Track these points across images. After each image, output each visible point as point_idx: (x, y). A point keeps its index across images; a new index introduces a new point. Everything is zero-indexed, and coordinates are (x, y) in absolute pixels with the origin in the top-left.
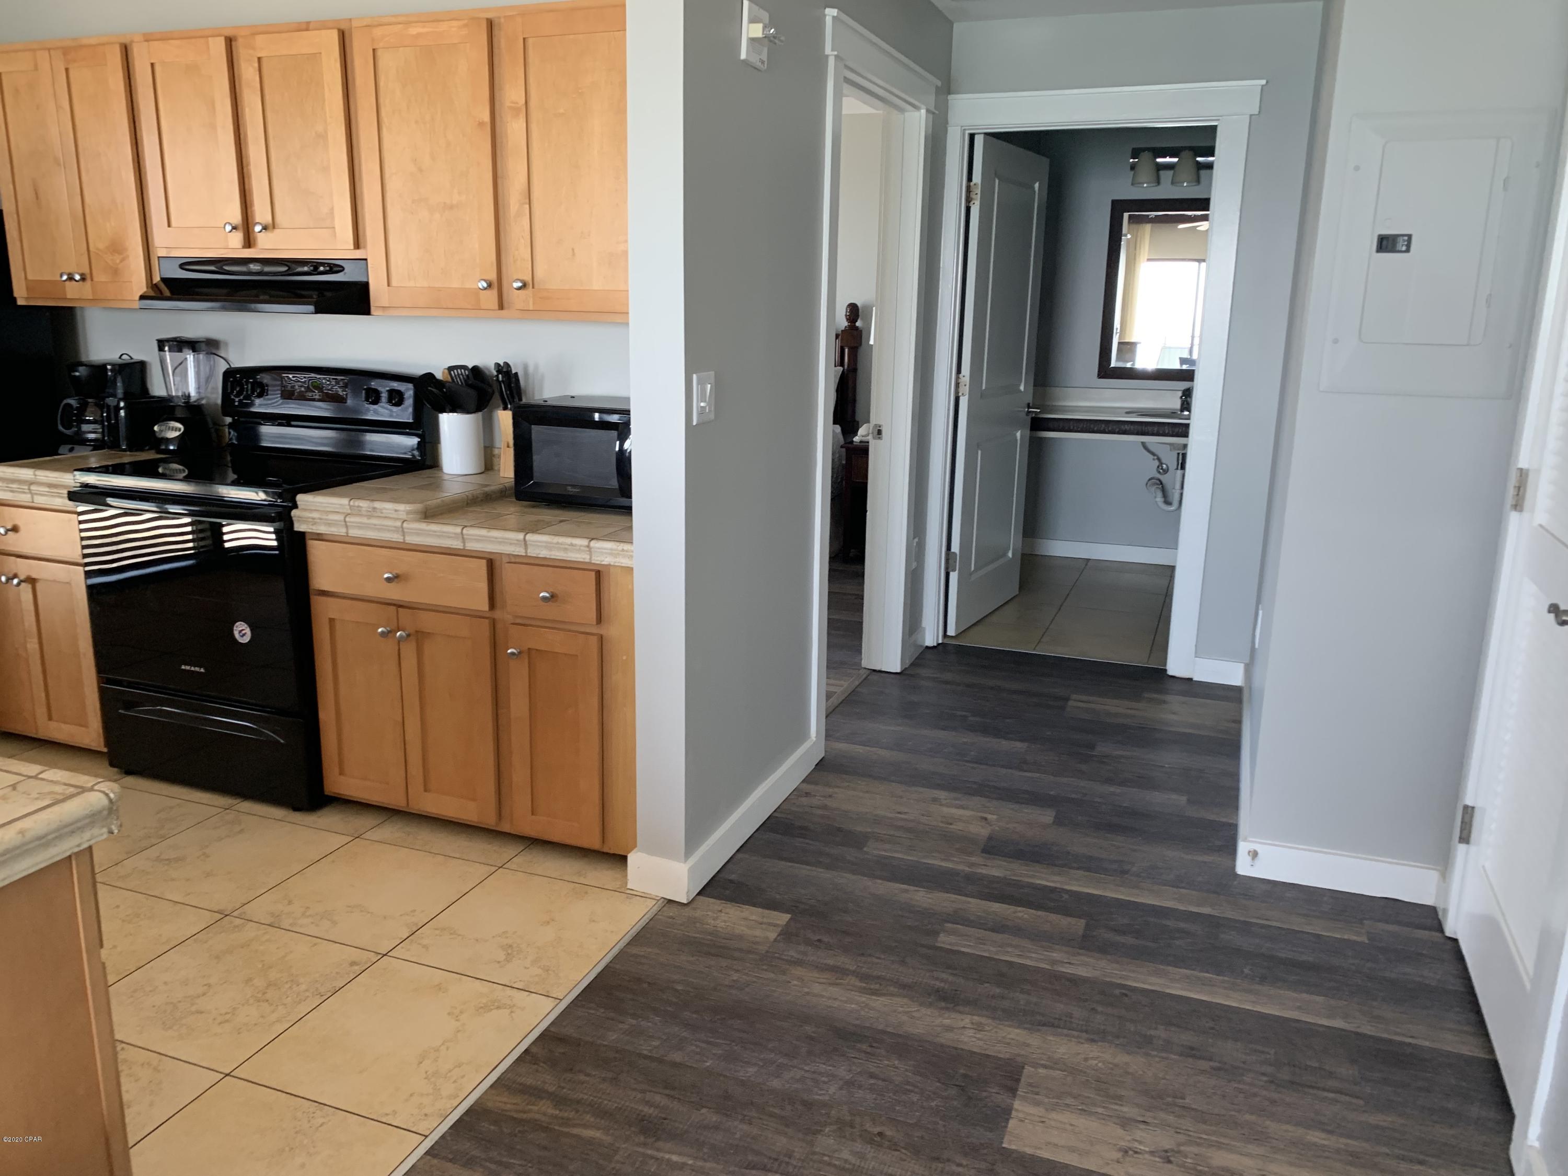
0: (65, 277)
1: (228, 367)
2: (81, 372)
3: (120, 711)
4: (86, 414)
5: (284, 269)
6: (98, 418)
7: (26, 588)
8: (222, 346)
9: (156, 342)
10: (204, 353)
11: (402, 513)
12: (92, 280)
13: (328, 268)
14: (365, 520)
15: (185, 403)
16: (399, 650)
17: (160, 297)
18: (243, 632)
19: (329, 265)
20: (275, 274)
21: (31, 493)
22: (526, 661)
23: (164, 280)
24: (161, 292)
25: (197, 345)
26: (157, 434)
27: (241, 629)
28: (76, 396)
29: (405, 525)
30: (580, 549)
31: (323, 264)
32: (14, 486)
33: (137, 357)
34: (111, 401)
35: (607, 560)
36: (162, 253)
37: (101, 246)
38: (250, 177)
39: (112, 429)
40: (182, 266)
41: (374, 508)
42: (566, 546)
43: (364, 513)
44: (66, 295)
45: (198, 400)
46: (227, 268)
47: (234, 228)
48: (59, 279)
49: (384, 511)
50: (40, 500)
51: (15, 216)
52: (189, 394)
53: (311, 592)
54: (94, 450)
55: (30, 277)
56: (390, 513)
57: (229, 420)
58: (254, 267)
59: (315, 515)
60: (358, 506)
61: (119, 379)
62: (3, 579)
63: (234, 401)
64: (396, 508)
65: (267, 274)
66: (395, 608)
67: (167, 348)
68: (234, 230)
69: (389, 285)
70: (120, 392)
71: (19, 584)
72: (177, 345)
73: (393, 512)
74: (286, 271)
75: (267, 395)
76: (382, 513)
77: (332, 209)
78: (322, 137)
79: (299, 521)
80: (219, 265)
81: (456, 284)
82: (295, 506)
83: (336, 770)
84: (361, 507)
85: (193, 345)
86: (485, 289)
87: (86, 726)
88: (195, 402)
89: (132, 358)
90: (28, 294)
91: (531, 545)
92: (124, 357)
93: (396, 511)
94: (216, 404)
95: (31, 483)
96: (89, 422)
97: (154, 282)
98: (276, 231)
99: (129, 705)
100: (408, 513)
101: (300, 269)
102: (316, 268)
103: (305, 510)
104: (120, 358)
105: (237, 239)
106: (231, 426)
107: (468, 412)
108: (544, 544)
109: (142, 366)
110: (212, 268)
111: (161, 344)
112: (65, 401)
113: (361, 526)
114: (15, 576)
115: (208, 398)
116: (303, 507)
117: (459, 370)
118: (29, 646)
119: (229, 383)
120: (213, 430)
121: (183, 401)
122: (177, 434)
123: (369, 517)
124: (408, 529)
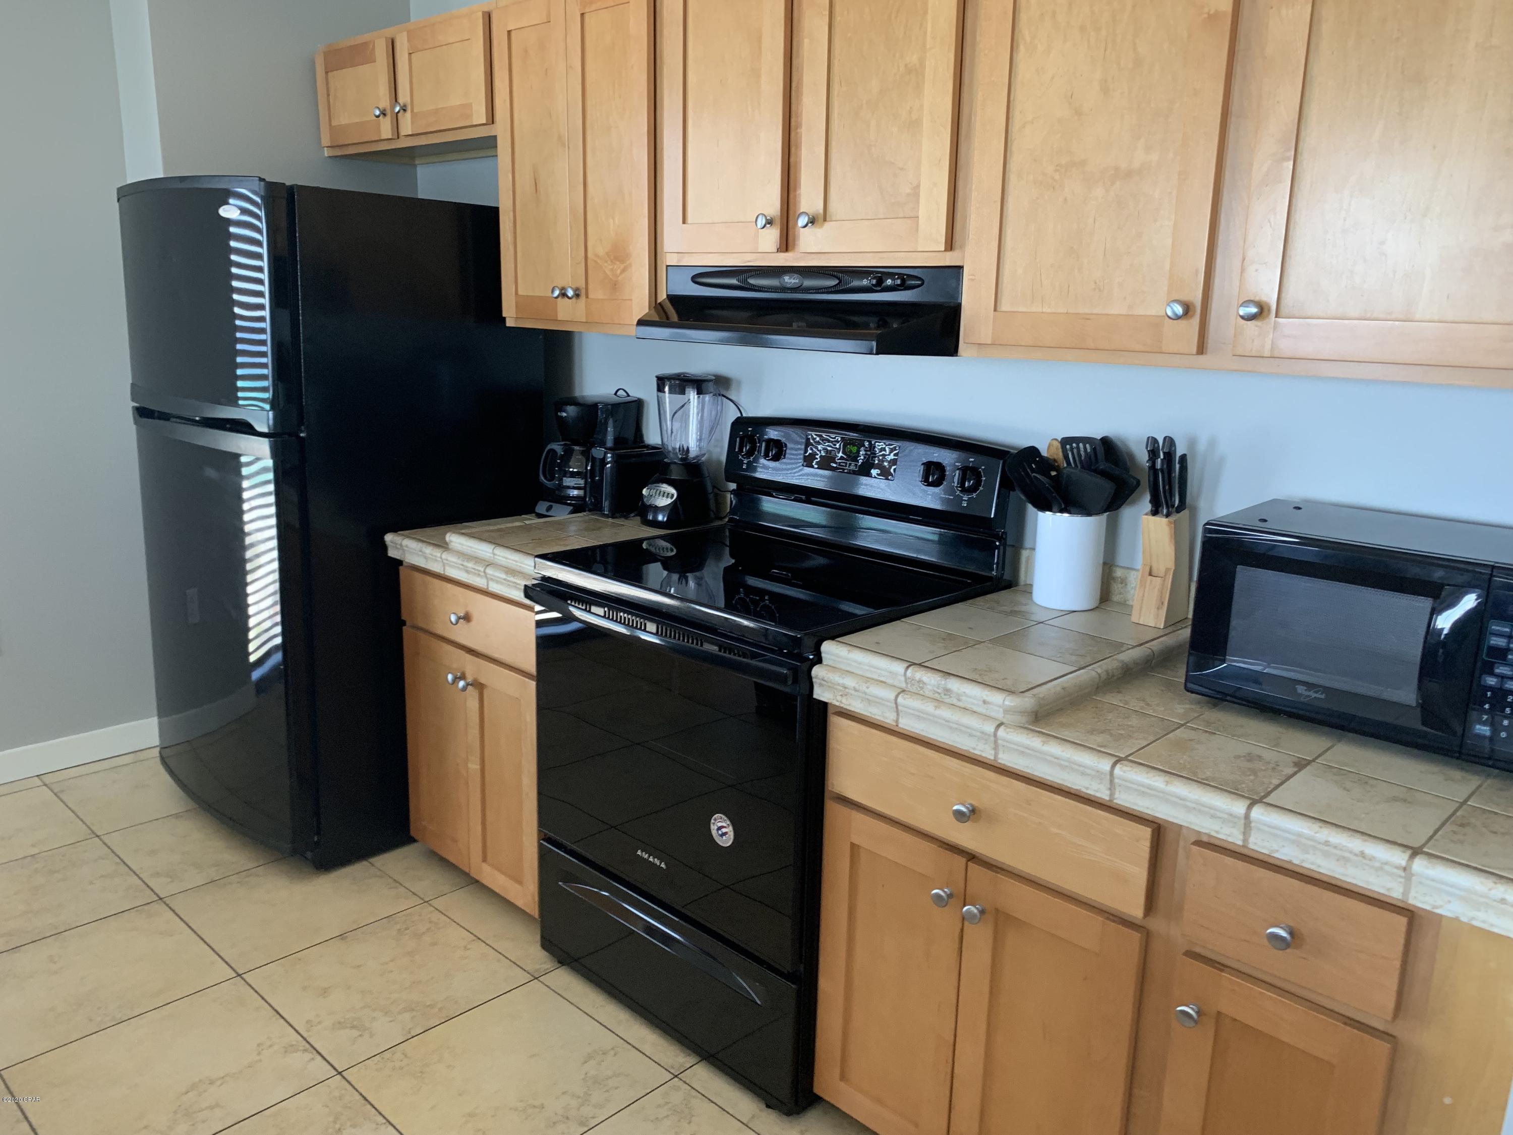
0: (557, 293)
1: (739, 415)
2: (570, 412)
3: (560, 883)
4: (571, 464)
5: (833, 282)
6: (582, 470)
7: (472, 692)
8: (734, 386)
9: (655, 379)
10: (712, 394)
11: (995, 708)
12: (587, 297)
13: (899, 282)
14: (929, 708)
15: (682, 459)
16: (962, 930)
17: (664, 323)
18: (724, 830)
19: (901, 276)
20: (819, 290)
21: (487, 578)
22: (1211, 1034)
23: (674, 299)
24: (668, 318)
25: (704, 385)
26: (645, 500)
27: (720, 824)
28: (563, 441)
29: (1001, 732)
30: (1381, 869)
31: (891, 275)
32: (470, 565)
33: (635, 393)
34: (598, 452)
35: (1449, 908)
36: (671, 260)
37: (601, 251)
38: (798, 147)
39: (593, 487)
40: (696, 279)
41: (947, 691)
42: (1346, 854)
43: (927, 693)
44: (557, 316)
45: (697, 456)
46: (752, 281)
47: (770, 222)
48: (550, 294)
49: (964, 698)
50: (494, 588)
51: (511, 214)
52: (688, 448)
53: (826, 795)
54: (572, 512)
55: (520, 292)
56: (973, 704)
57: (733, 486)
58: (790, 280)
59: (850, 682)
60: (920, 681)
61: (611, 422)
62: (450, 677)
63: (742, 462)
64: (985, 698)
65: (808, 290)
66: (962, 860)
67: (667, 389)
68: (768, 226)
69: (995, 310)
70: (610, 440)
71: (464, 689)
72: (680, 385)
73: (981, 703)
74: (837, 285)
75: (784, 458)
76: (959, 700)
77: (918, 186)
78: (915, 73)
79: (821, 685)
80: (742, 277)
81: (1117, 308)
82: (819, 660)
83: (837, 1071)
84: (924, 683)
85: (699, 384)
86: (1178, 318)
87: (520, 882)
88: (694, 459)
89: (628, 396)
90: (517, 313)
91: (1259, 829)
92: (621, 393)
93: (985, 702)
94: (719, 462)
95: (489, 564)
96: (573, 475)
97: (659, 301)
98: (827, 225)
99: (570, 878)
100: (1007, 711)
101: (856, 283)
102: (880, 281)
103: (834, 669)
104: (616, 394)
105: (772, 236)
106: (733, 492)
107: (1089, 514)
108: (1293, 837)
109: (638, 406)
110: (734, 281)
111: (661, 381)
112: (549, 447)
113: (920, 716)
114: (463, 677)
115: (710, 452)
116: (830, 663)
117: (1081, 445)
118: (470, 765)
119: (738, 439)
120: (711, 496)
121: (680, 456)
122: (669, 501)
123: (939, 702)
124: (1004, 740)
